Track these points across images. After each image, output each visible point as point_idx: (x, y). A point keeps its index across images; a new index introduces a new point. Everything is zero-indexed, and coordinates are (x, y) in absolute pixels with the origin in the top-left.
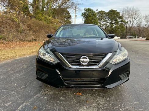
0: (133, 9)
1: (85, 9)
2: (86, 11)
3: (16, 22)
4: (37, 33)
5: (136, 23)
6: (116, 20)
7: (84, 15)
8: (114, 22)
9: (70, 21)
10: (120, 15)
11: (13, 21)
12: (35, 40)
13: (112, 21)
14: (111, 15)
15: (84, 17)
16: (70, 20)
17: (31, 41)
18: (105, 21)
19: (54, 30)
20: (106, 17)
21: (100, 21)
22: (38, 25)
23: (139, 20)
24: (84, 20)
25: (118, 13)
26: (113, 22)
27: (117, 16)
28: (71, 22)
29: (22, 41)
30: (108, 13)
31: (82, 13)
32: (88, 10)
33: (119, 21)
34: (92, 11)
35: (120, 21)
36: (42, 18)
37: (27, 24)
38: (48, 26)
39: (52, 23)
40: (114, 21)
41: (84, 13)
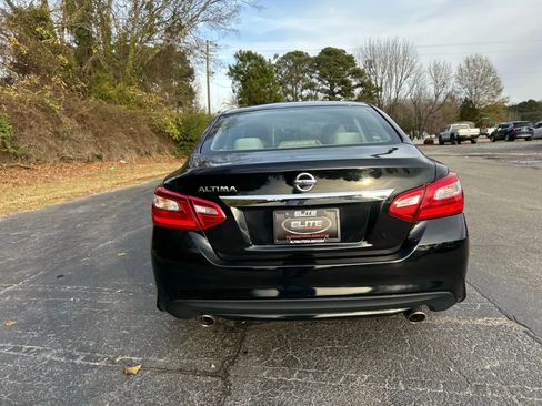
0: (395, 44)
1: (236, 56)
2: (241, 59)
3: (54, 112)
4: (103, 138)
5: (408, 88)
6: (344, 83)
7: (235, 72)
8: (340, 88)
9: (191, 90)
10: (355, 65)
11: (44, 110)
12: (99, 157)
13: (332, 87)
14: (328, 67)
15: (237, 78)
16: (192, 84)
17: (88, 162)
18: (311, 86)
19: (149, 126)
20: (314, 72)
21: (294, 84)
22: (105, 116)
23: (415, 82)
24: (237, 89)
25: (350, 59)
26: (336, 90)
27: (347, 67)
28: (195, 89)
29: (68, 160)
30: (316, 58)
31: (230, 68)
32: (246, 57)
33: (354, 84)
34: (261, 60)
35: (357, 86)
36: (112, 92)
37: (75, 115)
38: (133, 117)
39: (140, 105)
40: (339, 85)
41: (236, 67)
